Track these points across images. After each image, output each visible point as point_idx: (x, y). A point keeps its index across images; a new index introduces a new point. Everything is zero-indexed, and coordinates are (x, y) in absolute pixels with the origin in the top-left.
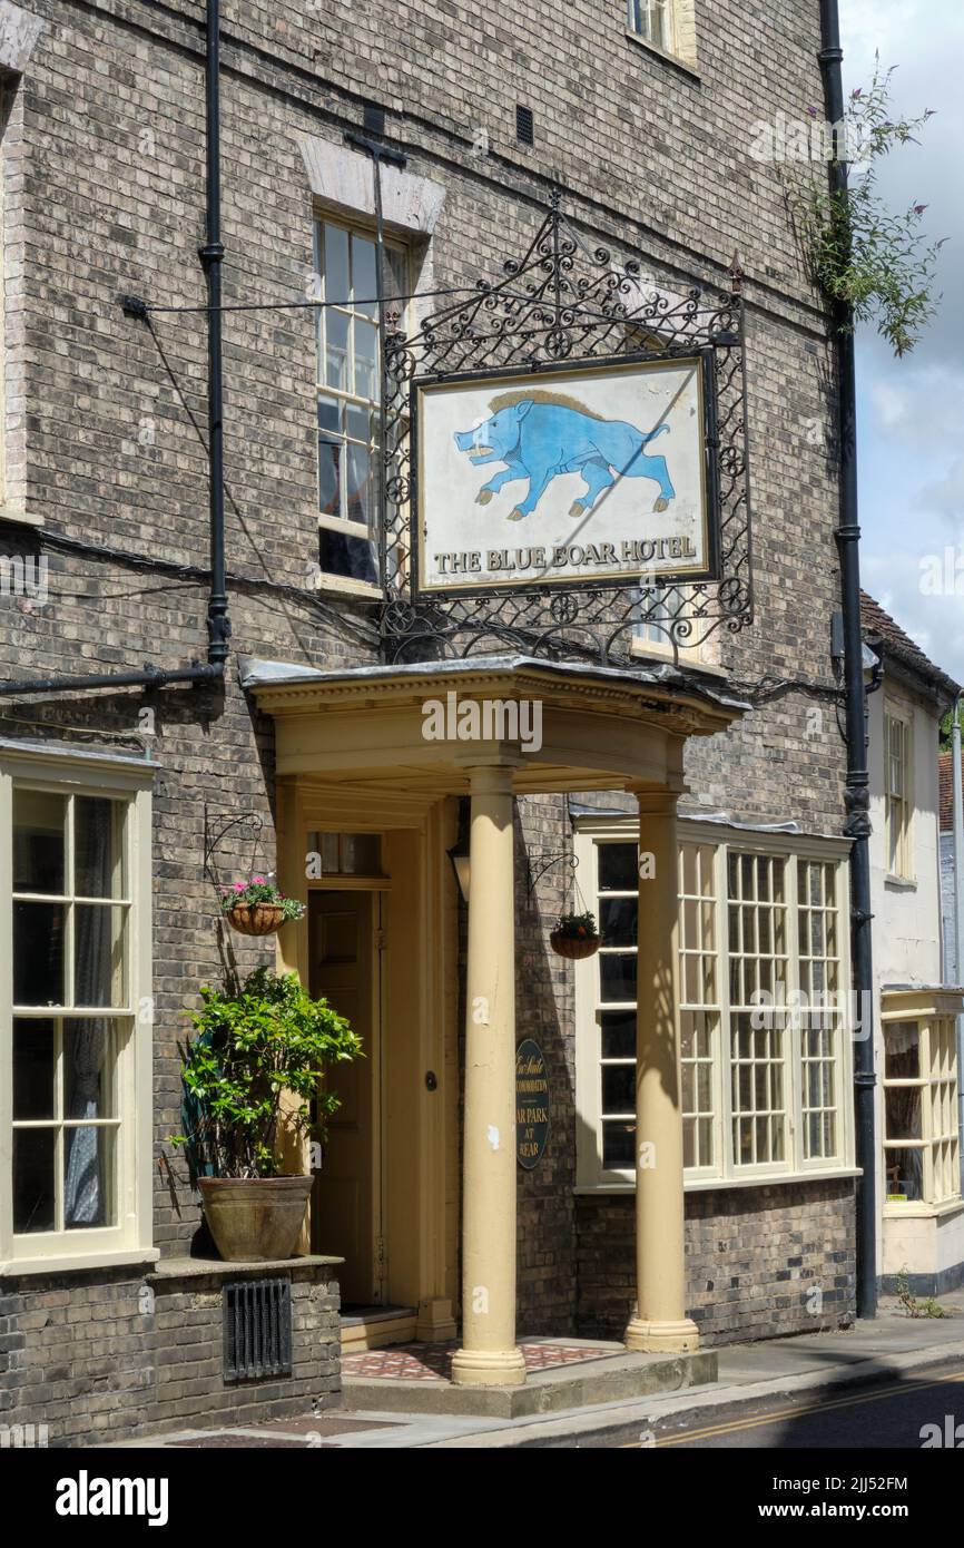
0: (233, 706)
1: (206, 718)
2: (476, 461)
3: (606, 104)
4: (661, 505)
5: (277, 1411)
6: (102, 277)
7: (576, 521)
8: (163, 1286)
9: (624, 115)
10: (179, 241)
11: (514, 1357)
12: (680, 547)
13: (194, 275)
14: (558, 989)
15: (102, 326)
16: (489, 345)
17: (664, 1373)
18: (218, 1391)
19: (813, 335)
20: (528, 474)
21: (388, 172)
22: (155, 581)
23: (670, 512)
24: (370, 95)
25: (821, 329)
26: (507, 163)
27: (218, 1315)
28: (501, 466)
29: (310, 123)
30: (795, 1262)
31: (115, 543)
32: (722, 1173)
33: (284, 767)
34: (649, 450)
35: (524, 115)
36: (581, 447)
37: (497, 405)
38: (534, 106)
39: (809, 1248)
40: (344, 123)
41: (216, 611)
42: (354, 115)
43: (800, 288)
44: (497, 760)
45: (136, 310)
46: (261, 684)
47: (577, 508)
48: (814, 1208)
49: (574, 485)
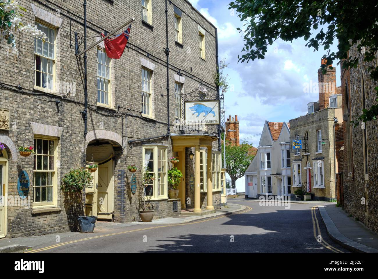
0: (169, 138)
1: (167, 140)
2: (192, 111)
3: (198, 65)
4: (214, 117)
5: (177, 215)
6: (160, 92)
7: (204, 118)
8: (168, 201)
9: (199, 66)
10: (165, 87)
11: (200, 209)
12: (216, 121)
13: (166, 91)
14: (194, 169)
15: (160, 98)
16: (193, 98)
17: (212, 212)
18: (172, 213)
19: (215, 90)
20: (198, 112)
21: (181, 77)
22: (164, 125)
23: (215, 117)
24: (179, 68)
25: (216, 89)
26: (190, 74)
27: (172, 205)
28: (195, 111)
29: (175, 72)
30: (216, 201)
31: (161, 121)
32: (216, 190)
33: (173, 145)
34: (212, 110)
35: (191, 68)
36: (204, 110)
37: (194, 104)
38: (192, 67)
39: (217, 199)
40: (177, 72)
41: (168, 128)
42: (178, 71)
43: (214, 85)
44: (199, 145)
45: (162, 96)
46: (172, 136)
47: (204, 116)
48: (218, 194)
49: (204, 114)
